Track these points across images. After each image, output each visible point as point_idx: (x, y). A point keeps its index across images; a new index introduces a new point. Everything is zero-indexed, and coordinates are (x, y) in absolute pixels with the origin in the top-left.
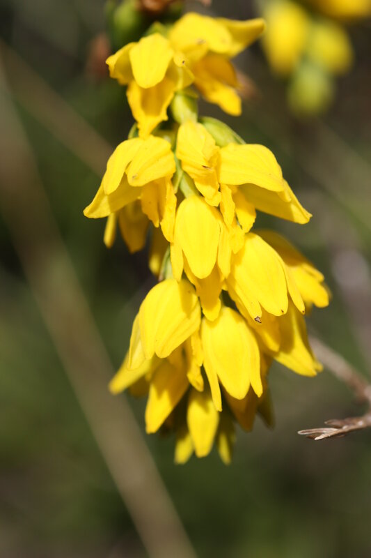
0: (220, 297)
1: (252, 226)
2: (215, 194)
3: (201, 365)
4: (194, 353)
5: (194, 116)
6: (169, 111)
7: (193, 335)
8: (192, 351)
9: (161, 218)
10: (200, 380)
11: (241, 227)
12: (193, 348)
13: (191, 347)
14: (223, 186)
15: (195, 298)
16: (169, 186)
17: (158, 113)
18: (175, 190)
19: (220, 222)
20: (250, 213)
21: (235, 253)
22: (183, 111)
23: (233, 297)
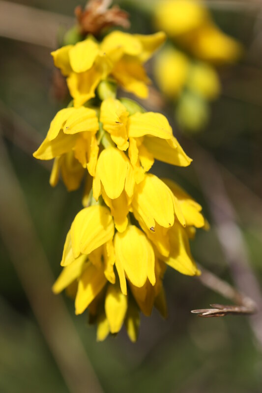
0: (127, 216)
1: (150, 167)
2: (125, 143)
3: (113, 264)
4: (108, 255)
5: (113, 95)
6: (96, 92)
7: (108, 242)
8: (107, 253)
9: (88, 162)
10: (113, 275)
11: (143, 167)
12: (108, 251)
13: (106, 250)
14: (131, 139)
15: (110, 218)
16: (93, 139)
17: (88, 92)
18: (98, 143)
19: (128, 163)
20: (150, 158)
21: (138, 183)
22: (106, 91)
23: (137, 218)
